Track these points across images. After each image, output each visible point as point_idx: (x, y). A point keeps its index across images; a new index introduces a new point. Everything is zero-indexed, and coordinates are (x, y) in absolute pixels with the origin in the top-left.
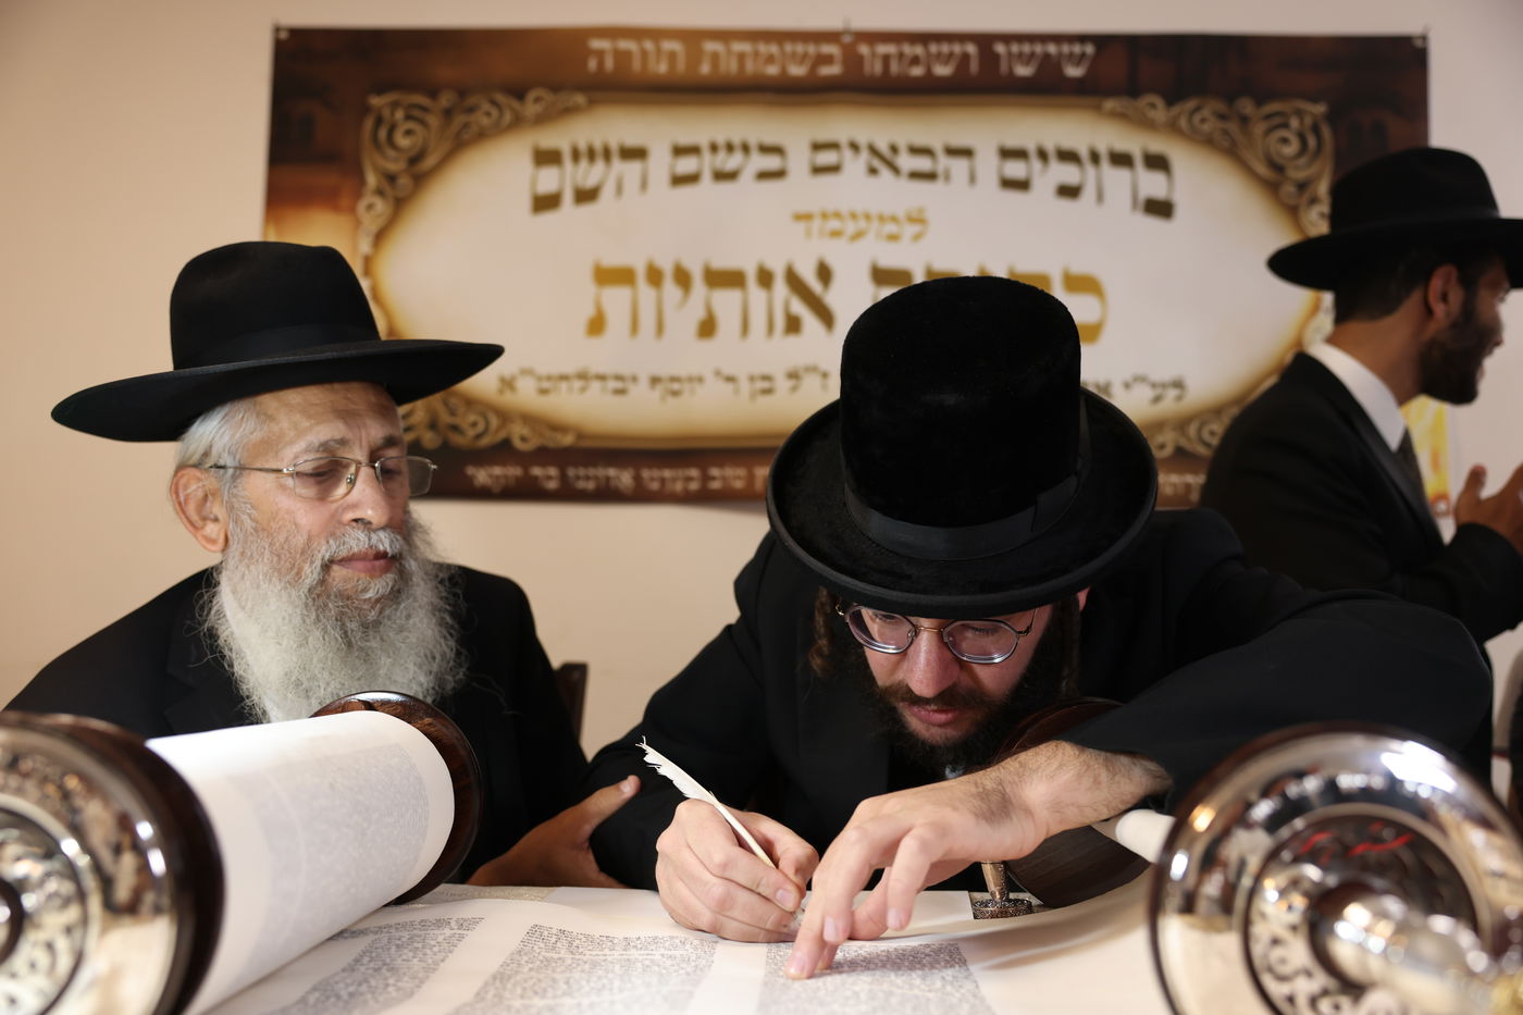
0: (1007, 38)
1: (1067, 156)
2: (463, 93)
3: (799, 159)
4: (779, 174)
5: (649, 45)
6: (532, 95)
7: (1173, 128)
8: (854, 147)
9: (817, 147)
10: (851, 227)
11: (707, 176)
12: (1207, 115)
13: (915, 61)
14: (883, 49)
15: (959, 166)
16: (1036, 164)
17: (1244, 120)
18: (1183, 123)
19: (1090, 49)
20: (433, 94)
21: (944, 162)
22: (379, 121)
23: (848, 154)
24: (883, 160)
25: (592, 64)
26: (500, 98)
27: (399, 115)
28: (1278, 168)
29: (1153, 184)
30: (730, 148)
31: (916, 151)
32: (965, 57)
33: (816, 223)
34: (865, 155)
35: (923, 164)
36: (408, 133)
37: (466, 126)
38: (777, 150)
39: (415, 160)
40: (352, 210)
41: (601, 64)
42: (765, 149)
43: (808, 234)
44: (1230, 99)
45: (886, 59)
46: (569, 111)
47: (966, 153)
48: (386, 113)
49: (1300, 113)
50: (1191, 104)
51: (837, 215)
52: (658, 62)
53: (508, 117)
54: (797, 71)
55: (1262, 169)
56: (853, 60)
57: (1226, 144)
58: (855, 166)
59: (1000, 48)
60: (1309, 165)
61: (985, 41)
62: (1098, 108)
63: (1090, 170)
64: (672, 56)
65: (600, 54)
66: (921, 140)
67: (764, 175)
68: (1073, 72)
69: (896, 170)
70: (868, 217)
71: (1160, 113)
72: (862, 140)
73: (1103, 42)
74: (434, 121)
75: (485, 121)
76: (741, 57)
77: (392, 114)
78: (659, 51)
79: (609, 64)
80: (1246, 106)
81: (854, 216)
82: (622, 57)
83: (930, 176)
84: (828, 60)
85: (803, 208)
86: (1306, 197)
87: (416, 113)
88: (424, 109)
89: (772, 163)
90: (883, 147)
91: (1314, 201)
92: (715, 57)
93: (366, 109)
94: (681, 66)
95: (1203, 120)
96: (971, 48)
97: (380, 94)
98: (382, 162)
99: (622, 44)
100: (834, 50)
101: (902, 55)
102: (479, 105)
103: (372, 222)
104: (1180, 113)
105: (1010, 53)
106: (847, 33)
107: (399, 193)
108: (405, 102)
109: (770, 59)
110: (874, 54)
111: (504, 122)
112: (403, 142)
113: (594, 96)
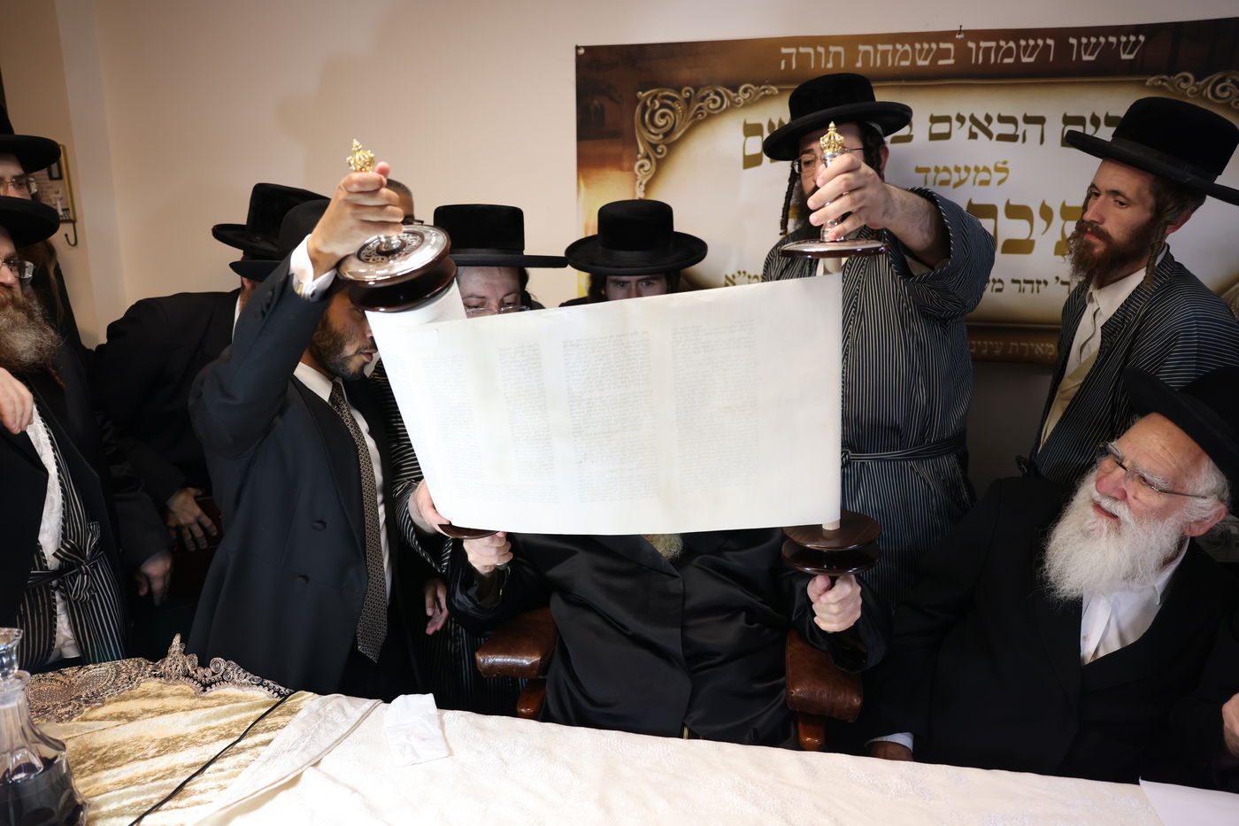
0: (1079, 32)
2: (697, 88)
3: (921, 129)
5: (821, 49)
7: (1200, 96)
8: (961, 119)
9: (934, 119)
10: (955, 177)
13: (1008, 53)
14: (984, 44)
15: (1033, 131)
18: (1208, 92)
19: (1142, 37)
21: (1022, 126)
22: (645, 108)
23: (956, 124)
24: (980, 127)
25: (783, 64)
26: (721, 90)
27: (657, 104)
31: (1002, 119)
32: (1047, 47)
33: (932, 174)
34: (968, 123)
35: (1008, 129)
36: (663, 116)
37: (700, 108)
39: (666, 135)
40: (631, 169)
41: (788, 64)
45: (987, 51)
46: (767, 98)
47: (1040, 120)
48: (648, 103)
50: (1215, 78)
52: (827, 61)
54: (923, 63)
58: (960, 133)
59: (1073, 41)
61: (1061, 34)
62: (1142, 83)
64: (837, 54)
65: (788, 57)
66: (1006, 112)
68: (1127, 56)
69: (989, 135)
70: (967, 169)
71: (1190, 85)
72: (967, 114)
73: (1152, 30)
74: (679, 108)
75: (712, 106)
77: (652, 102)
78: (827, 52)
79: (794, 64)
81: (958, 169)
82: (803, 58)
83: (1012, 138)
84: (945, 54)
85: (921, 165)
87: (669, 102)
88: (673, 99)
90: (981, 118)
92: (867, 53)
93: (637, 101)
95: (1223, 89)
96: (1050, 42)
97: (644, 91)
98: (647, 135)
99: (802, 50)
100: (950, 46)
101: (999, 48)
102: (708, 95)
103: (644, 177)
104: (1206, 85)
105: (1080, 43)
106: (960, 32)
107: (659, 157)
108: (660, 94)
109: (905, 55)
110: (978, 48)
111: (724, 106)
112: (661, 122)
113: (782, 87)
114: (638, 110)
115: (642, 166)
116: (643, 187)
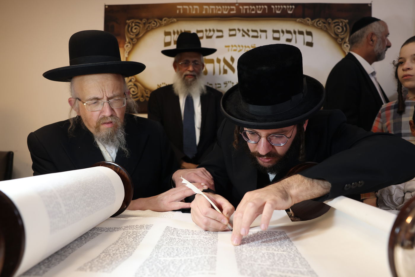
0: (274, 4)
1: (289, 32)
2: (148, 19)
3: (226, 33)
4: (222, 37)
5: (191, 7)
6: (164, 19)
7: (313, 26)
8: (239, 30)
9: (230, 30)
10: (238, 49)
11: (205, 37)
12: (321, 22)
13: (253, 10)
14: (245, 7)
15: (263, 34)
16: (281, 34)
17: (329, 24)
18: (315, 24)
19: (294, 7)
20: (141, 20)
21: (260, 33)
22: (129, 26)
23: (237, 32)
24: (246, 33)
25: (178, 12)
26: (156, 20)
27: (133, 25)
28: (337, 35)
29: (308, 39)
30: (210, 31)
31: (253, 31)
32: (265, 8)
33: (230, 48)
34: (241, 32)
35: (255, 34)
36: (135, 29)
37: (149, 26)
38: (221, 31)
39: (137, 35)
40: (123, 47)
41: (180, 11)
42: (218, 31)
43: (229, 50)
44: (326, 19)
45: (246, 9)
46: (172, 23)
47: (265, 31)
48: (130, 24)
49: (342, 22)
50: (317, 20)
51: (235, 46)
52: (193, 11)
53: (158, 24)
54: (225, 12)
55: (333, 35)
56: (238, 10)
57: (325, 29)
58: (239, 34)
59: (273, 7)
60: (344, 34)
61: (269, 5)
62: (296, 21)
63: (294, 35)
64: (196, 9)
65: (180, 9)
66: (254, 29)
67: (218, 37)
68: (290, 12)
69: (249, 36)
70: (242, 46)
71: (310, 22)
72: (241, 29)
73: (296, 5)
74: (141, 26)
75: (153, 25)
76: (212, 9)
77: (132, 24)
78: (193, 8)
79: (182, 12)
80: (330, 20)
81: (239, 46)
82: (185, 10)
83: (257, 37)
84: (233, 10)
85: (227, 45)
86: (343, 42)
87: (138, 24)
88: (139, 23)
89: (220, 34)
90: (246, 30)
91: (345, 43)
92: (206, 9)
93: (126, 24)
94: (198, 12)
95: (320, 24)
96: (266, 7)
97: (129, 20)
98: (130, 36)
99: (185, 7)
100: (234, 7)
101: (250, 8)
102: (152, 22)
103: (128, 50)
104: (314, 22)
105: (275, 8)
106: (237, 3)
107: (134, 43)
108: (135, 21)
109: (219, 10)
110: (243, 8)
111: (158, 26)
112: (134, 31)
113: (178, 19)
114: (127, 27)
115: (127, 46)
116: (127, 53)
